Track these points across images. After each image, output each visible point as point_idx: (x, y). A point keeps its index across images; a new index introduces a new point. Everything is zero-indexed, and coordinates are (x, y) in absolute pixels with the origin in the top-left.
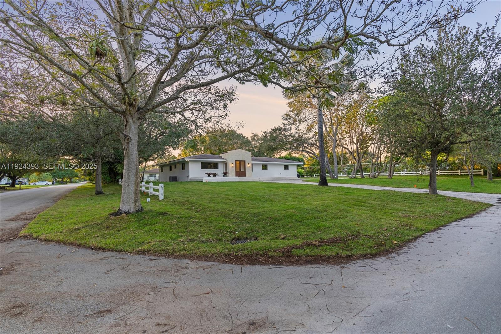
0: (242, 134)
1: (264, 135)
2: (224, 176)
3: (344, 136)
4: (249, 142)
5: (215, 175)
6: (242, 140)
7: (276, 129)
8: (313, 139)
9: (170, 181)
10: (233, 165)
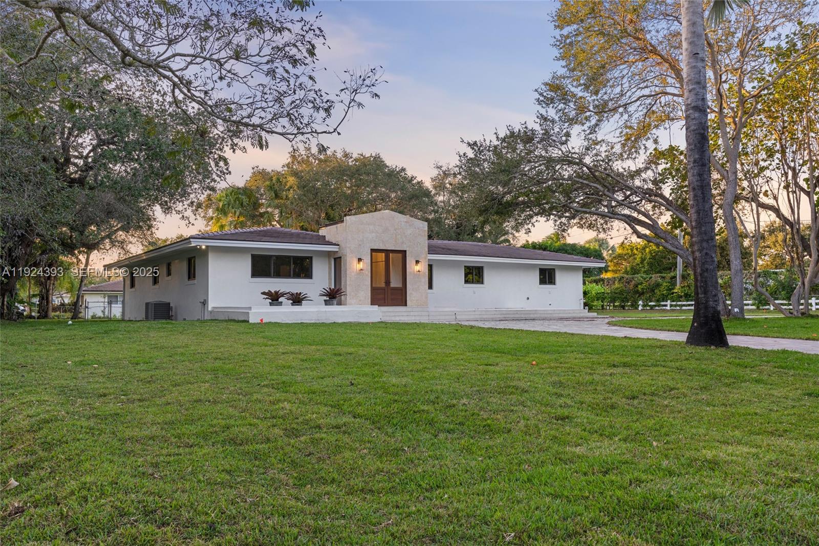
0: (403, 170)
1: (471, 154)
2: (327, 303)
3: (762, 164)
4: (427, 193)
5: (297, 300)
6: (402, 189)
7: (512, 133)
8: (649, 174)
9: (147, 318)
10: (361, 265)
